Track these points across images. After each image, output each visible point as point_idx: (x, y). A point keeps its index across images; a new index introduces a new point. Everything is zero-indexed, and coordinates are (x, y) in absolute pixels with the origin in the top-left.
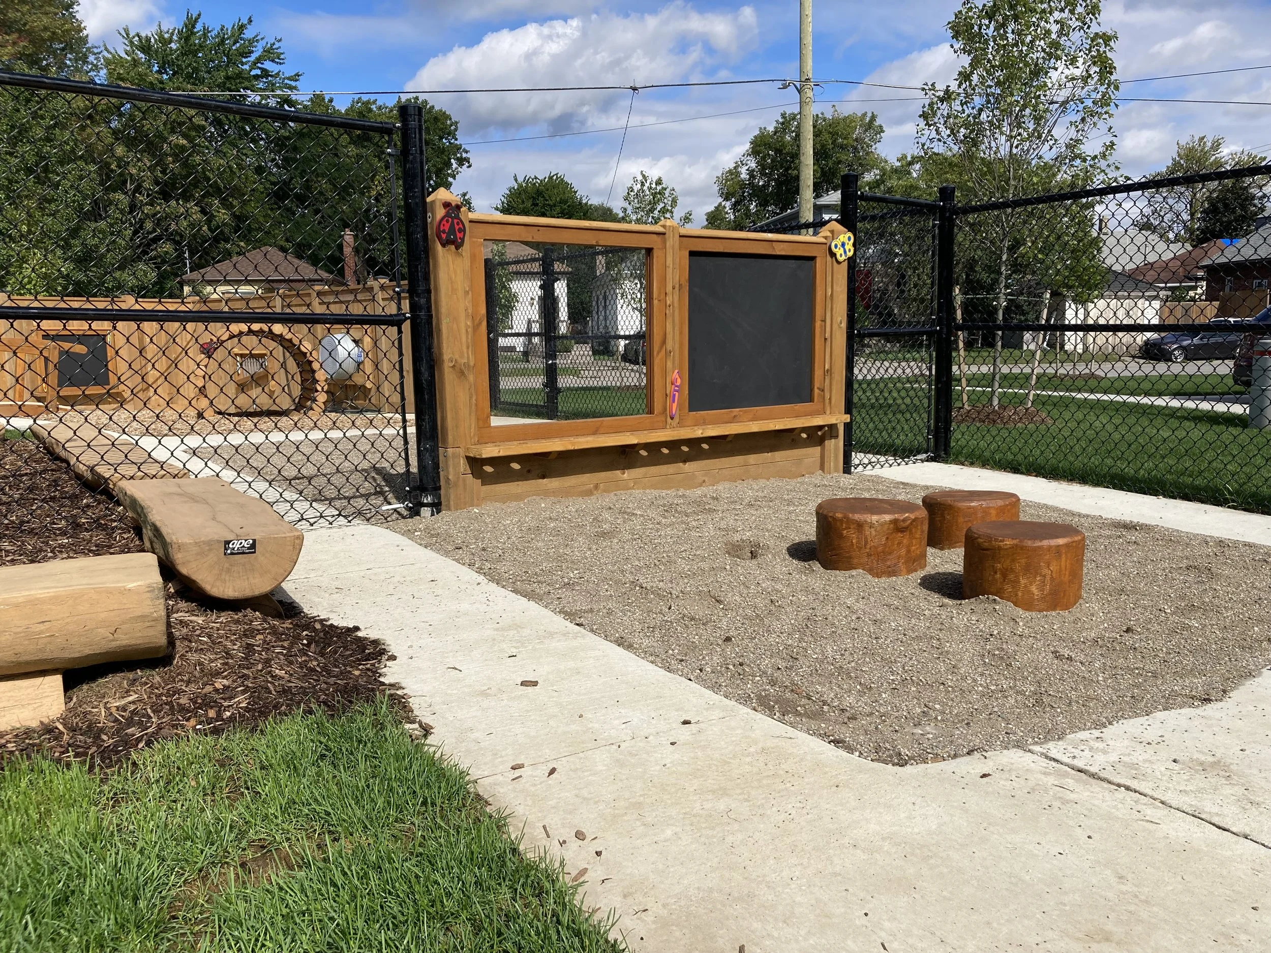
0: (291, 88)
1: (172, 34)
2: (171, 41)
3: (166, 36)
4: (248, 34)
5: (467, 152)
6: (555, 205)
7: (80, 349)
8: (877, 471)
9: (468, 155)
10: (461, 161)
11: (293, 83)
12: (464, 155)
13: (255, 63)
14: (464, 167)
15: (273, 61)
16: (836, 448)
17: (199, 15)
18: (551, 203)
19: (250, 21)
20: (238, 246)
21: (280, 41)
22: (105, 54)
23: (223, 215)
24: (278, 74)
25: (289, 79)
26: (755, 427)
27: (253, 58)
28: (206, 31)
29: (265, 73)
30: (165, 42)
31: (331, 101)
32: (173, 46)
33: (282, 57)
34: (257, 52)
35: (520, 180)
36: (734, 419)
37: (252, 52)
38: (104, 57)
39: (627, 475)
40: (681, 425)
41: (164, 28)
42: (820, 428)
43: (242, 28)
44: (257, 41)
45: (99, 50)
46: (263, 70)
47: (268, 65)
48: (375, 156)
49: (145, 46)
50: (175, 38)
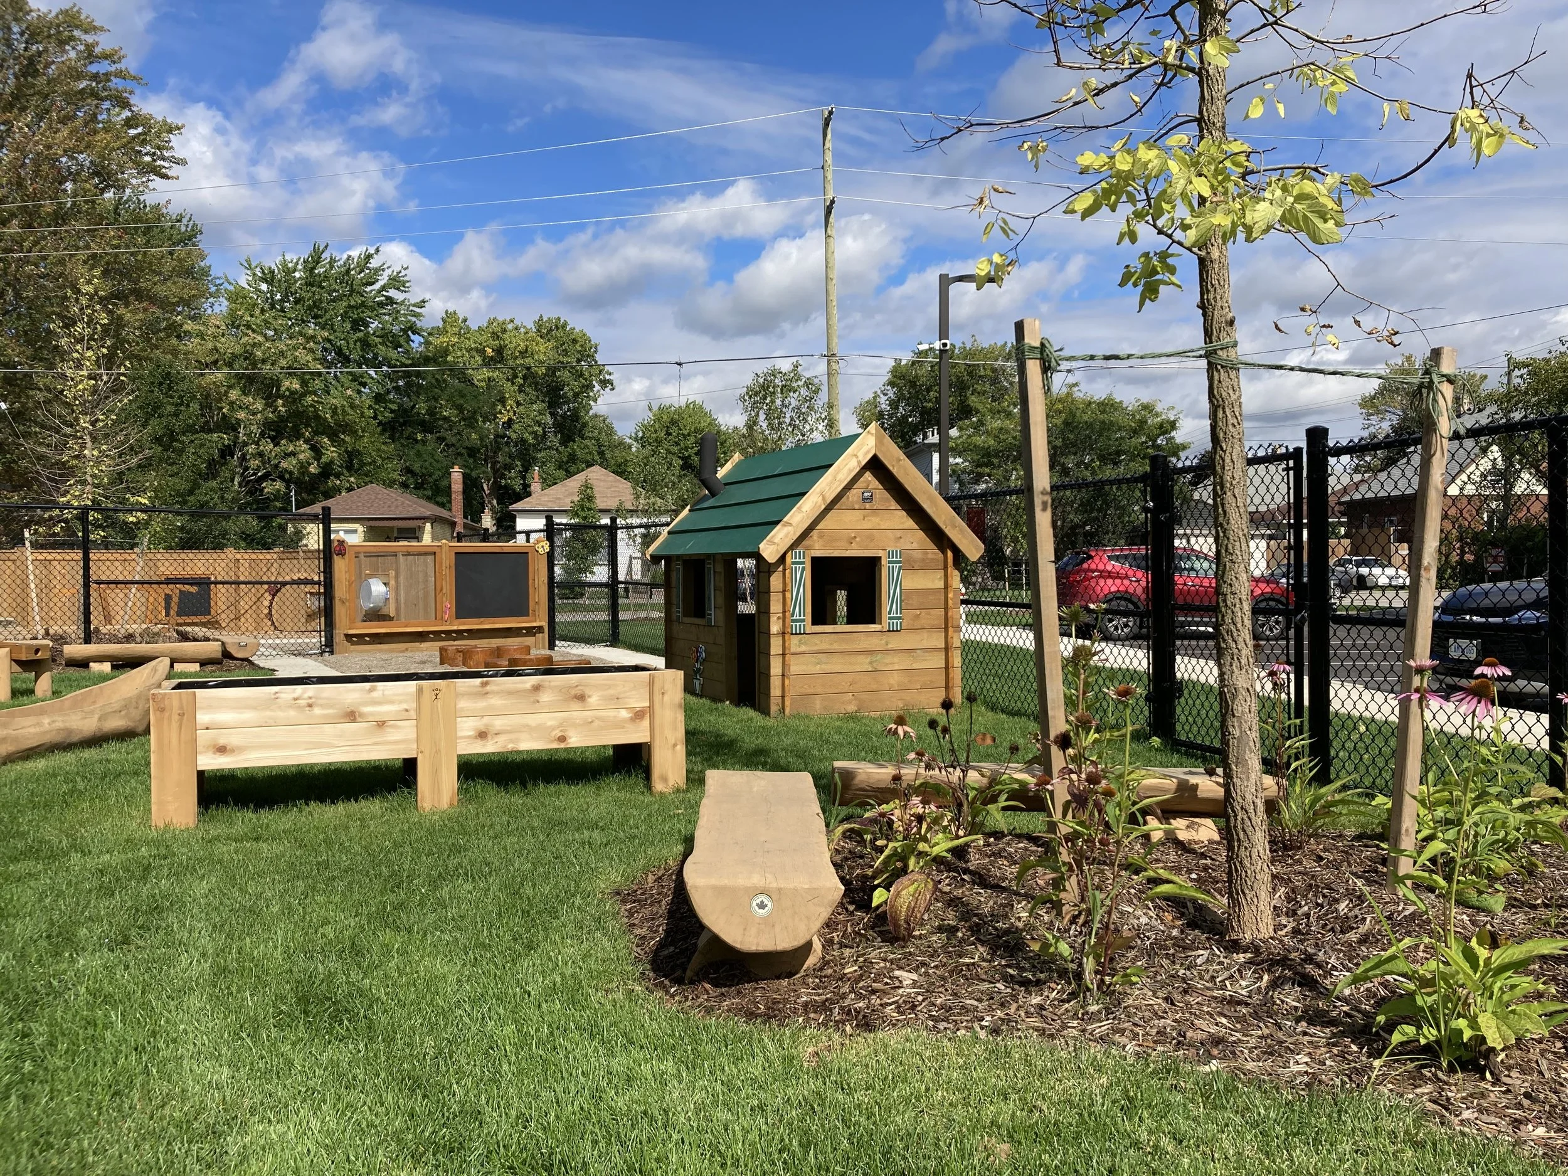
0: (415, 315)
1: (297, 263)
2: (295, 271)
3: (290, 265)
4: (374, 263)
5: (610, 374)
6: (689, 435)
7: (193, 589)
8: (568, 650)
9: (611, 377)
10: (604, 383)
11: (418, 310)
12: (607, 377)
13: (379, 291)
14: (607, 389)
15: (398, 289)
16: (543, 638)
17: (326, 247)
18: (686, 432)
19: (377, 251)
20: (348, 481)
21: (405, 269)
22: (226, 285)
23: (331, 452)
24: (403, 301)
25: (414, 305)
26: (501, 626)
27: (377, 286)
28: (333, 261)
29: (391, 301)
30: (288, 272)
31: (465, 320)
32: (297, 275)
33: (407, 285)
34: (383, 280)
35: (655, 409)
36: (481, 623)
37: (377, 281)
38: (226, 290)
39: (423, 645)
40: (450, 624)
41: (288, 257)
42: (534, 628)
43: (369, 257)
44: (383, 270)
45: (221, 281)
46: (388, 298)
47: (392, 293)
48: (508, 380)
49: (269, 277)
50: (300, 267)
